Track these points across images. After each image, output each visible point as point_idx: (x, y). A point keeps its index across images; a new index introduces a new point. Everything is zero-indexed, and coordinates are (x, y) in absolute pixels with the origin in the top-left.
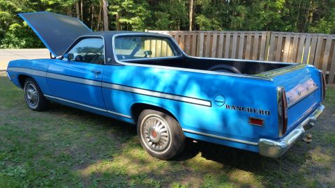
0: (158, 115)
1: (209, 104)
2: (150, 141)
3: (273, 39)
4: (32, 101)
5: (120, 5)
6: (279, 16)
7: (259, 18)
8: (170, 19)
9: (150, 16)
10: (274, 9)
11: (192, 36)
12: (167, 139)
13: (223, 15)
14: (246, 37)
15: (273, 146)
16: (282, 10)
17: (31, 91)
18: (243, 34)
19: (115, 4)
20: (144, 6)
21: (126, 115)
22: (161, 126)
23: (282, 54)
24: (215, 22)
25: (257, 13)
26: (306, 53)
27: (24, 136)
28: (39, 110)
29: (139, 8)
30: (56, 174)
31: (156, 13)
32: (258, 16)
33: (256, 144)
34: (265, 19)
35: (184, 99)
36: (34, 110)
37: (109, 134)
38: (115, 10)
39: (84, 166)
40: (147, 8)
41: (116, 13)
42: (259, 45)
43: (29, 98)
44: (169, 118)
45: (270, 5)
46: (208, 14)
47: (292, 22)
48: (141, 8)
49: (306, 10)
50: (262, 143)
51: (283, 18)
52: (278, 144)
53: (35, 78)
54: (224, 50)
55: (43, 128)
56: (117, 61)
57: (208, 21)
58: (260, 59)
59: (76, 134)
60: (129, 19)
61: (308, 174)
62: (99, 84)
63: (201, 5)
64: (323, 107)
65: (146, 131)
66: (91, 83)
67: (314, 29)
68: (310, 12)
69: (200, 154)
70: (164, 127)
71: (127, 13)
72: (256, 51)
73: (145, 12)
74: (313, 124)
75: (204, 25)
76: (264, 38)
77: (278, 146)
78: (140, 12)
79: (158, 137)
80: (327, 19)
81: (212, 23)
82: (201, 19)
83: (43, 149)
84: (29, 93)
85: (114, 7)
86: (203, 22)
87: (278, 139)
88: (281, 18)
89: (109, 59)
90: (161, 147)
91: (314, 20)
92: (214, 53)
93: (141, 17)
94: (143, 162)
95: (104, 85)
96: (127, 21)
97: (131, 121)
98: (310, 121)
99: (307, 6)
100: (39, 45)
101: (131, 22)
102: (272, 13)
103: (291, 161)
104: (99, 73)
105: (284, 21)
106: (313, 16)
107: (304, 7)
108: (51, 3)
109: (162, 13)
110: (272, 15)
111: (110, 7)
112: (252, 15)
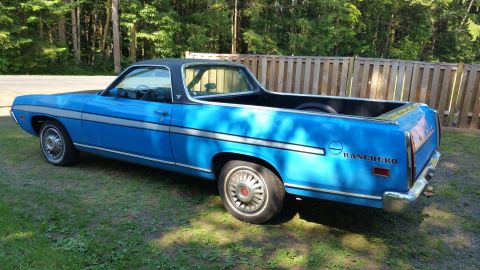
0: (249, 167)
1: (322, 152)
2: (238, 200)
3: (357, 67)
4: (53, 152)
5: (137, 14)
6: (353, 34)
7: (326, 35)
8: (208, 34)
9: (180, 30)
10: (347, 24)
11: (250, 61)
12: (262, 197)
13: (278, 30)
14: (322, 64)
15: (399, 199)
16: (357, 26)
17: (52, 138)
18: (318, 61)
19: (128, 12)
20: (172, 16)
21: (204, 169)
22: (254, 181)
23: (368, 87)
24: (269, 40)
25: (325, 29)
26: (399, 87)
27: (60, 201)
28: (63, 164)
29: (164, 18)
30: (128, 245)
31: (188, 25)
32: (326, 33)
33: (380, 198)
34: (334, 37)
35: (289, 147)
36: (55, 165)
37: (174, 194)
38: (130, 20)
39: (158, 234)
40: (176, 19)
41: (132, 25)
42: (340, 75)
43: (49, 147)
44: (265, 170)
45: (341, 18)
46: (259, 29)
47: (370, 42)
48: (167, 18)
49: (387, 26)
50: (387, 196)
51: (359, 37)
52: (406, 196)
53: (61, 120)
54: (294, 81)
55: (81, 189)
56: (190, 98)
57: (259, 39)
58: (341, 93)
59: (129, 195)
60: (150, 33)
61: (429, 234)
62: (166, 128)
63: (250, 17)
64: (438, 155)
65: (232, 188)
66: (155, 127)
67: (398, 52)
68: (392, 28)
69: (297, 216)
70: (257, 182)
71: (148, 25)
72: (335, 83)
73: (173, 24)
74: (432, 175)
75: (253, 44)
76: (345, 66)
77: (404, 199)
78: (166, 23)
79: (250, 195)
80: (413, 38)
81: (265, 41)
82: (250, 35)
83: (93, 215)
84: (50, 142)
85: (128, 16)
86: (253, 40)
87: (405, 192)
88: (356, 36)
89: (179, 97)
90: (253, 207)
91: (397, 39)
92: (280, 86)
93: (167, 31)
94: (231, 228)
95: (173, 129)
96: (147, 36)
97: (210, 176)
98: (430, 171)
99: (388, 21)
100: (17, 69)
101: (153, 38)
102: (344, 29)
103: (407, 220)
104: (165, 114)
105: (360, 39)
106: (396, 35)
107: (384, 22)
108: (36, 8)
109: (196, 27)
110: (344, 32)
111: (123, 16)
112: (319, 31)
